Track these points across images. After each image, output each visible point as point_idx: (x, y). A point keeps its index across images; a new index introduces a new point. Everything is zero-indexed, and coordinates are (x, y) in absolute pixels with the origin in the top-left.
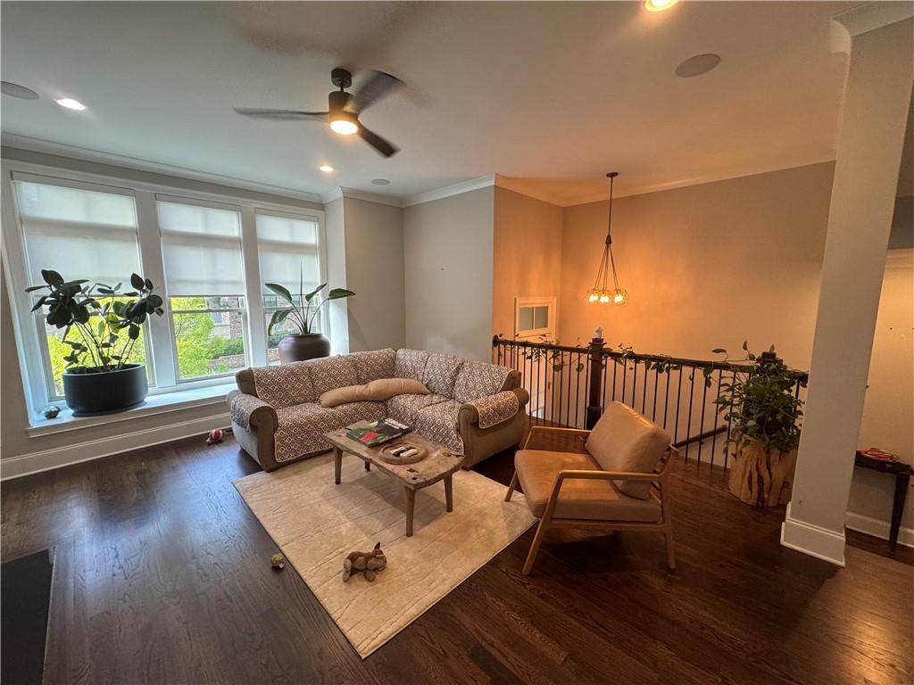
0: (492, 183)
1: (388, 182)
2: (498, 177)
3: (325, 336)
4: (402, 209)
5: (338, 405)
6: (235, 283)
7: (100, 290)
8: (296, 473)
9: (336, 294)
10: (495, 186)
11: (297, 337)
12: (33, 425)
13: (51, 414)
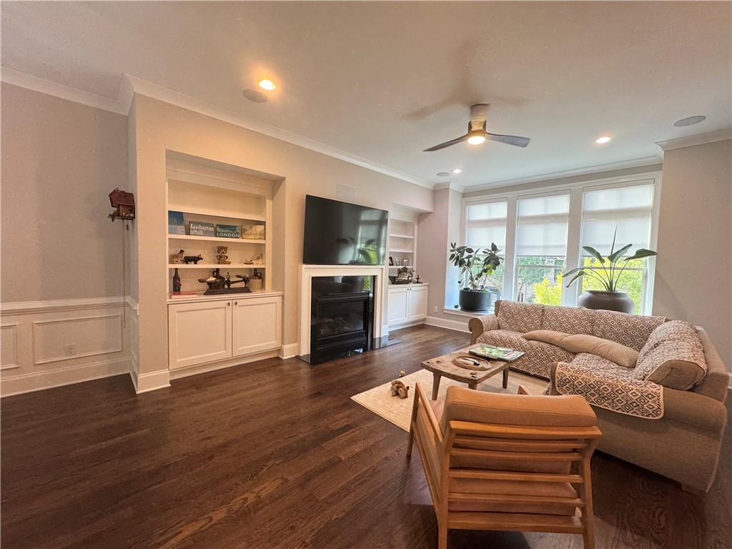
3: (628, 296)
5: (532, 340)
6: (560, 247)
9: (641, 253)
11: (594, 293)
12: (446, 307)
13: (456, 307)
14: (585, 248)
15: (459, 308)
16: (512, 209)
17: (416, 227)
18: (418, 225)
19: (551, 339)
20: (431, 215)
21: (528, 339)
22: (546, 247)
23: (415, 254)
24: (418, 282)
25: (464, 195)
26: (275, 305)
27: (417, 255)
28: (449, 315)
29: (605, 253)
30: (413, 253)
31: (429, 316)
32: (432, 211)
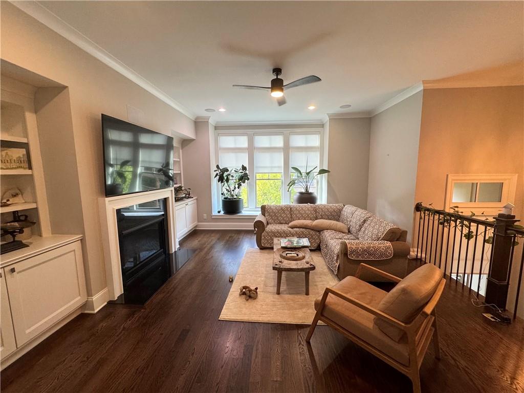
0: (422, 88)
1: (350, 106)
2: (424, 82)
3: (315, 194)
4: (370, 118)
5: (295, 228)
6: (279, 167)
7: (235, 171)
8: (268, 253)
9: (322, 171)
10: (424, 90)
11: (301, 193)
12: (213, 214)
13: (219, 212)
14: (293, 168)
15: (222, 212)
16: (251, 142)
17: (181, 150)
18: (182, 149)
19: (306, 225)
20: (194, 142)
21: (292, 228)
22: (272, 167)
23: (182, 174)
25: (216, 128)
26: (73, 253)
27: (183, 174)
28: (217, 219)
29: (303, 171)
30: (180, 173)
31: (200, 223)
32: (195, 138)
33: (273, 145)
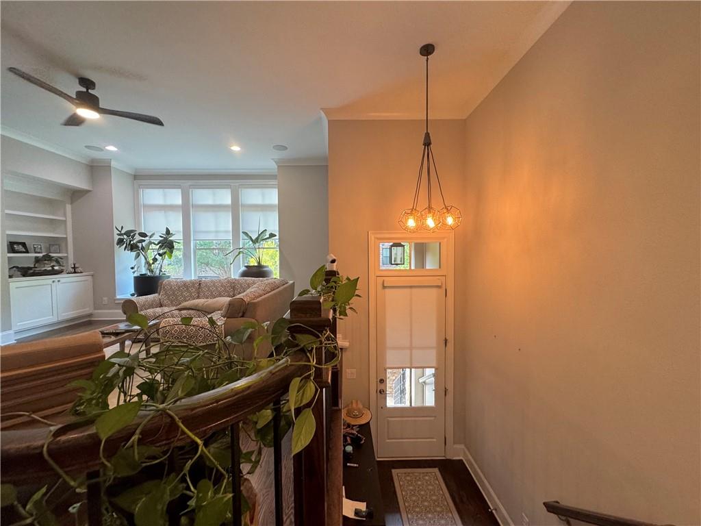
1: (286, 147)
5: (184, 310)
6: (227, 232)
10: (329, 120)
12: (116, 297)
13: (133, 295)
14: (244, 233)
15: (136, 296)
16: (186, 197)
17: (69, 207)
18: (71, 203)
19: (196, 306)
20: (89, 194)
21: (180, 310)
22: (217, 232)
23: (70, 239)
24: (75, 272)
25: (136, 177)
29: (254, 236)
30: (66, 238)
31: (96, 311)
32: (91, 189)
33: (218, 202)
